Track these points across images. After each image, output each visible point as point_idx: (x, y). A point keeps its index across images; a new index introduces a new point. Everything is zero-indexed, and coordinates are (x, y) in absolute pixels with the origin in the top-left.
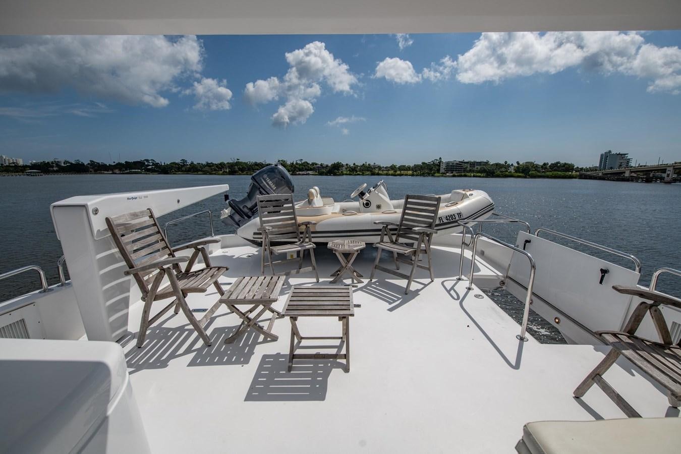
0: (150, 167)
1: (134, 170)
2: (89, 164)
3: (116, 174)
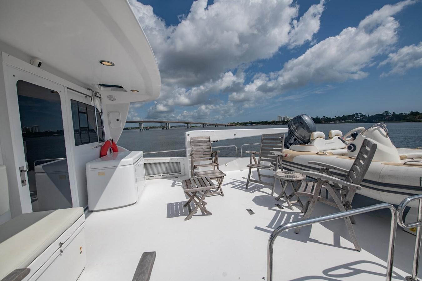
0: (359, 118)
1: (348, 121)
2: (322, 118)
3: (337, 123)
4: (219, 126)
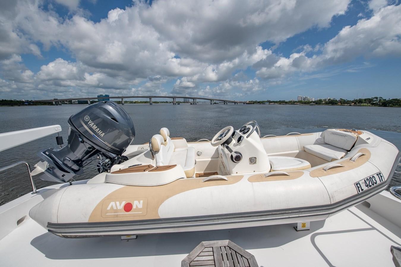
0: (375, 102)
4: (238, 104)
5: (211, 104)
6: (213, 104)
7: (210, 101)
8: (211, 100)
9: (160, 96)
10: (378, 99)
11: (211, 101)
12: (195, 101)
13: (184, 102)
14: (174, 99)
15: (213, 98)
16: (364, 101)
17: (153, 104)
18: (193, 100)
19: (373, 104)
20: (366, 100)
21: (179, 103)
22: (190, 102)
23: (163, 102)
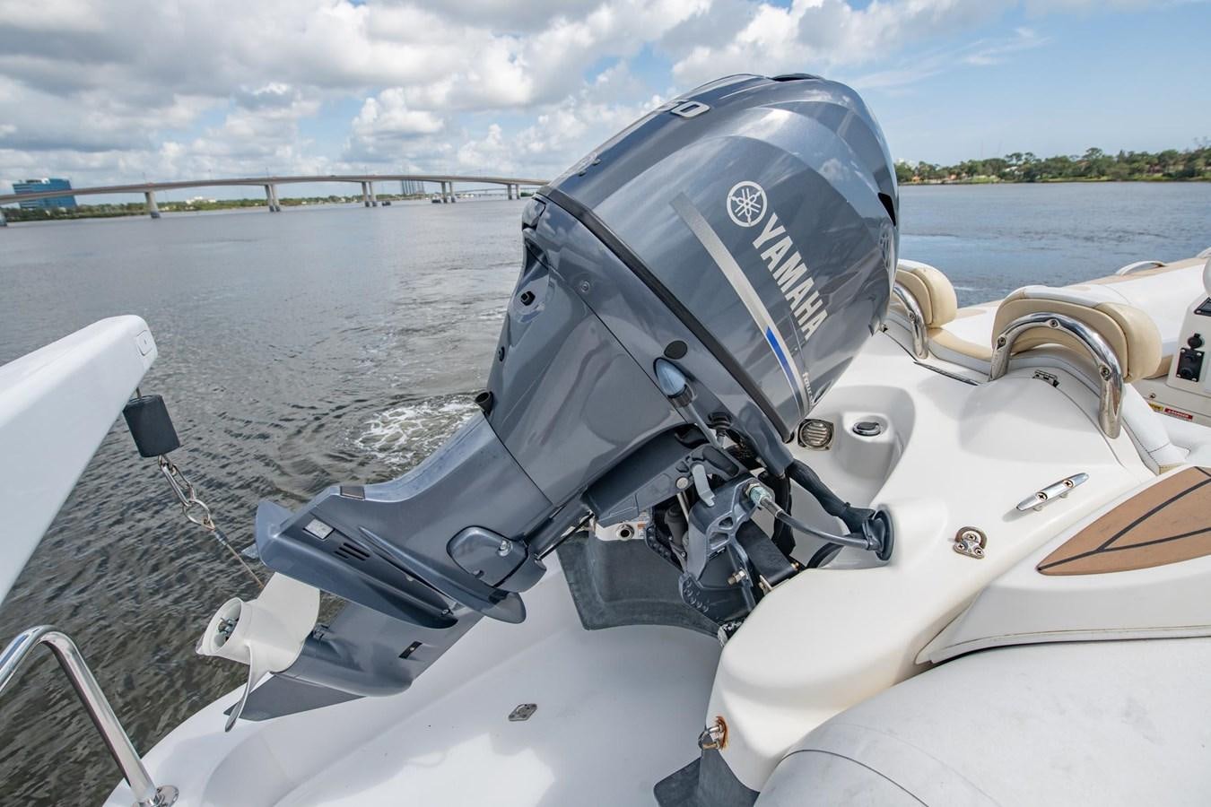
5: (510, 198)
6: (518, 198)
7: (506, 187)
8: (509, 185)
9: (296, 175)
10: (1023, 158)
11: (509, 189)
12: (448, 190)
13: (404, 196)
14: (364, 184)
15: (515, 177)
16: (980, 169)
17: (283, 208)
18: (440, 184)
19: (1003, 176)
20: (987, 165)
21: (386, 200)
22: (427, 196)
23: (317, 200)
